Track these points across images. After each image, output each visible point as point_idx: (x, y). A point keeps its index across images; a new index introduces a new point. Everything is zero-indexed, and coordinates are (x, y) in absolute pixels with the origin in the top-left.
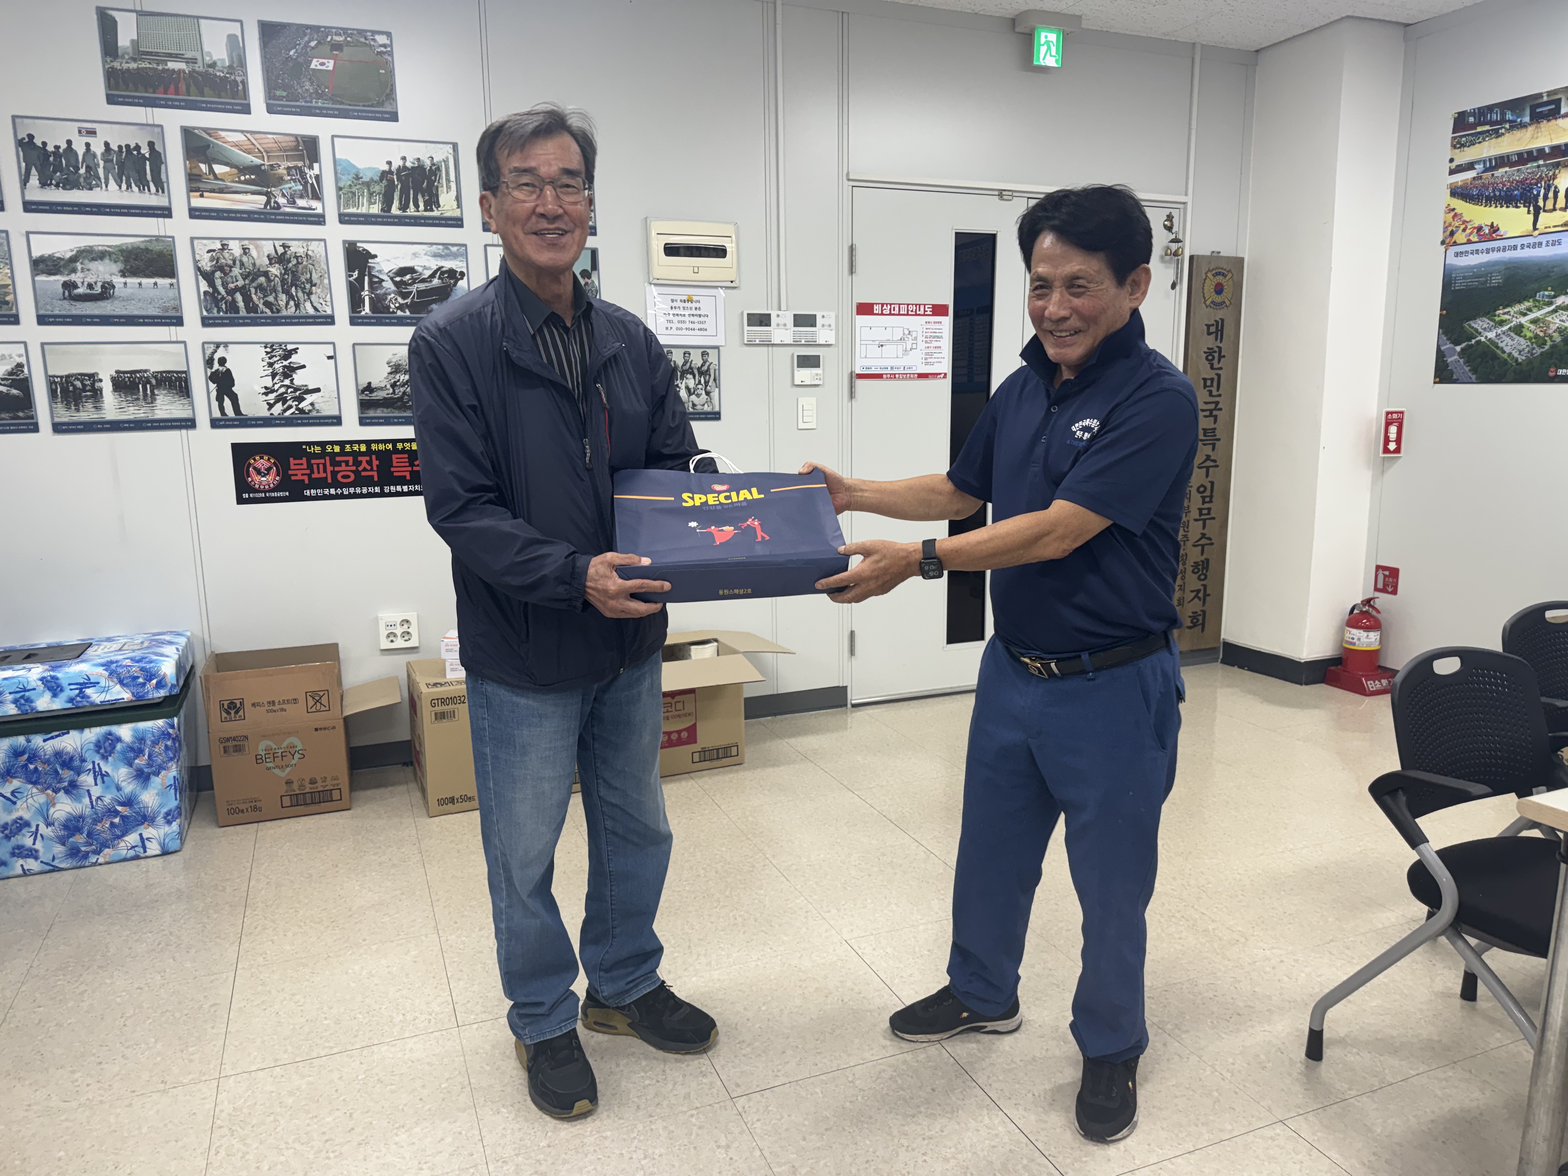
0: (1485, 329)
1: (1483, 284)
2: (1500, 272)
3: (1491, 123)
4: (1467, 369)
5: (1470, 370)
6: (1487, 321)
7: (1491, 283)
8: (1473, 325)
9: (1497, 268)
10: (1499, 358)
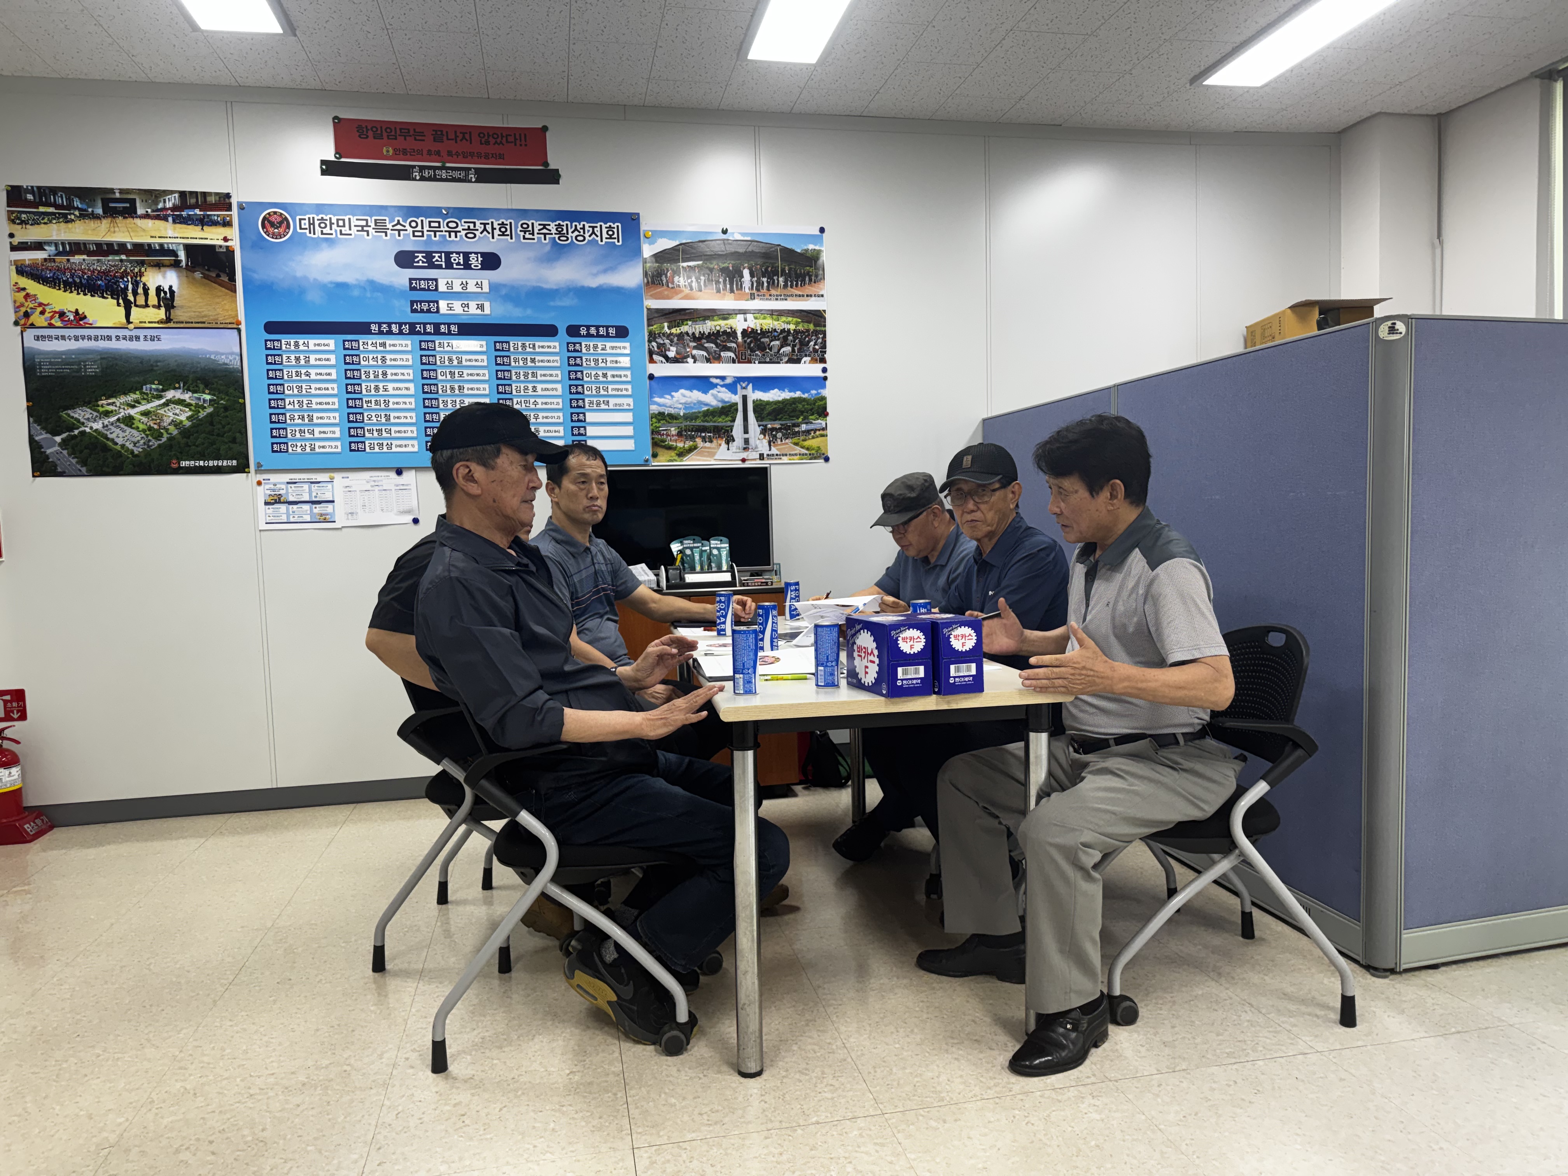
0: (88, 419)
1: (77, 372)
2: (95, 361)
3: (57, 207)
4: (74, 461)
5: (77, 463)
6: (88, 410)
7: (85, 372)
8: (72, 414)
9: (91, 356)
10: (110, 450)
